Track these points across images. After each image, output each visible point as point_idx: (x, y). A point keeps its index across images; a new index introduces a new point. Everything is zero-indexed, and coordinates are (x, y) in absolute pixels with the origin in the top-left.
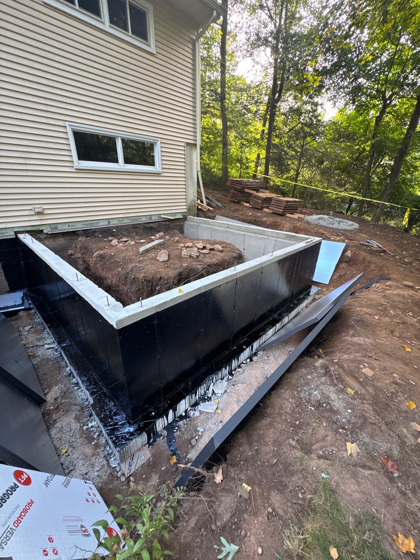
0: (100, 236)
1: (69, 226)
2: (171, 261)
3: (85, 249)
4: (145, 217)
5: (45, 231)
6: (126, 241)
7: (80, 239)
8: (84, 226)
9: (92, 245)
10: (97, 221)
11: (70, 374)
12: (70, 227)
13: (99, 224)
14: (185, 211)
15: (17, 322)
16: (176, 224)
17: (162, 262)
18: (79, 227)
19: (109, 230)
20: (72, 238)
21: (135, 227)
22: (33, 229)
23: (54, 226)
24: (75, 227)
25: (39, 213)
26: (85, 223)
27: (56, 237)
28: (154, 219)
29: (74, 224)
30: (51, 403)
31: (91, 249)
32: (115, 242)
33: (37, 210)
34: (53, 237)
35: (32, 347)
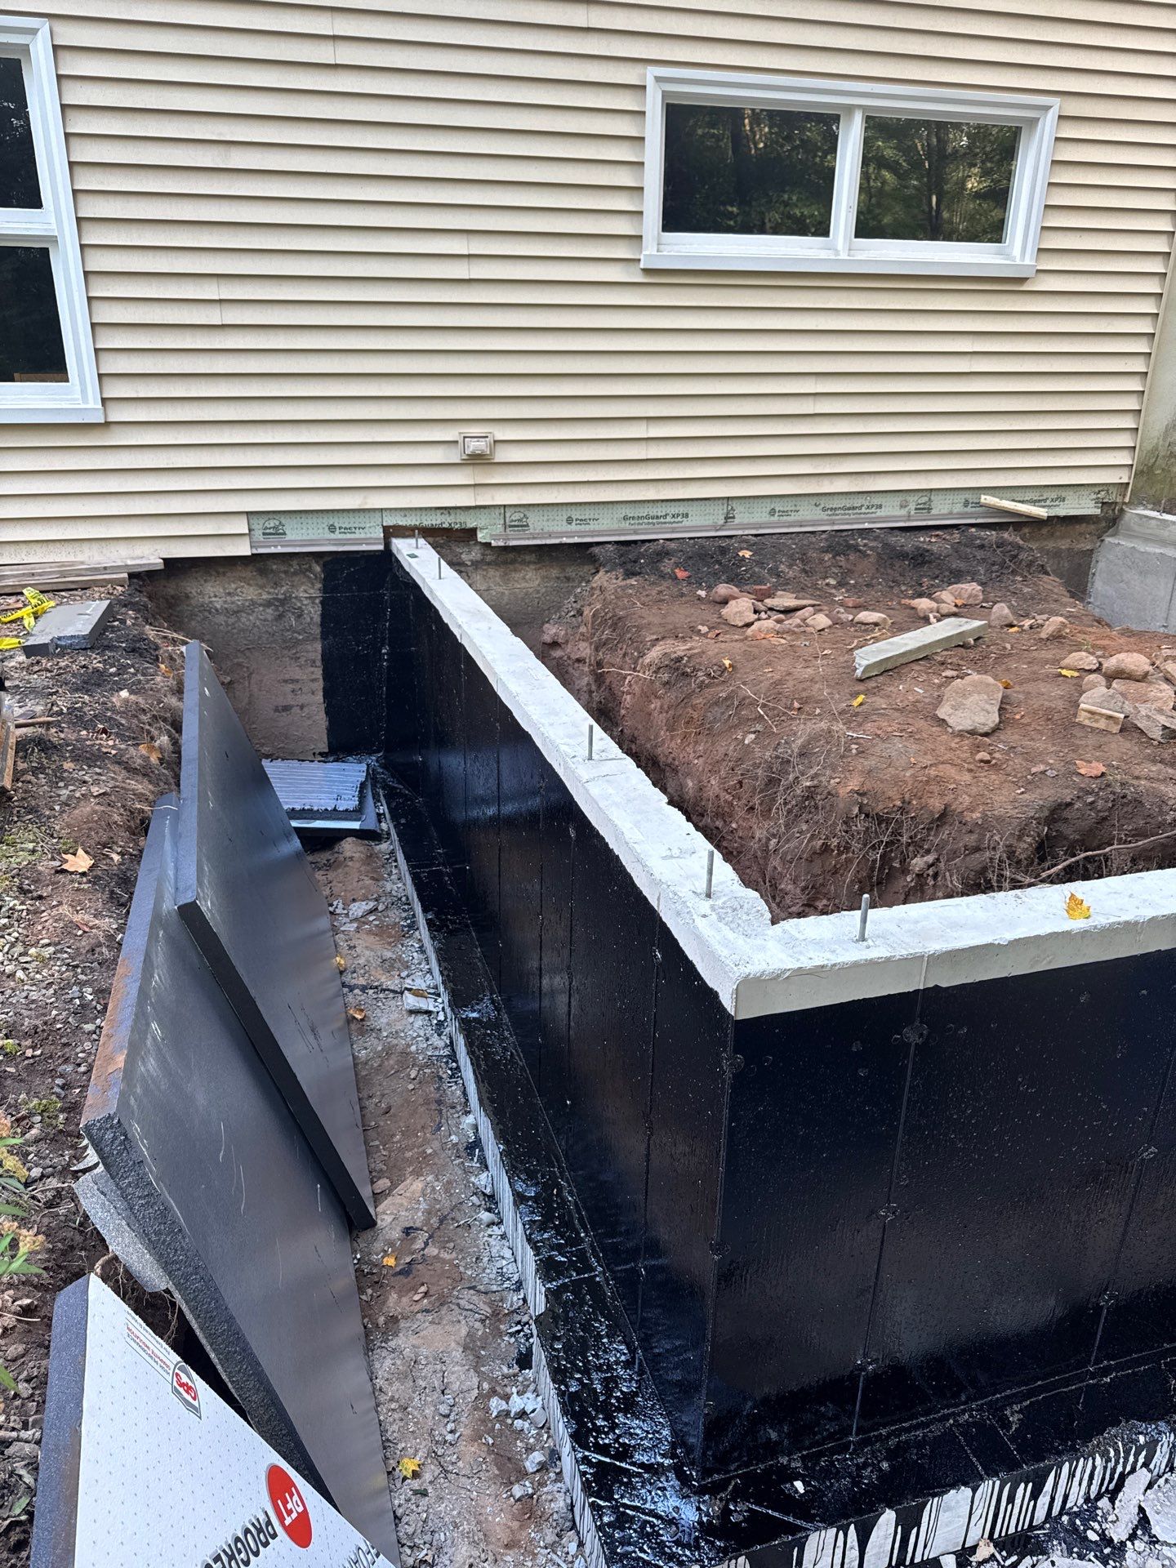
0: (680, 574)
1: (569, 521)
2: (1010, 736)
3: (614, 627)
4: (897, 500)
5: (481, 536)
6: (788, 611)
7: (601, 578)
8: (625, 525)
9: (645, 612)
10: (681, 509)
11: (474, 1146)
12: (573, 527)
13: (686, 523)
14: (1124, 477)
15: (331, 875)
16: (1050, 545)
17: (960, 734)
18: (605, 529)
19: (723, 551)
20: (571, 571)
21: (841, 544)
22: (444, 521)
23: (517, 516)
24: (593, 526)
25: (477, 460)
26: (630, 512)
27: (513, 562)
28: (944, 511)
29: (588, 513)
30: (391, 1244)
31: (639, 628)
32: (741, 607)
33: (474, 446)
34: (505, 563)
35: (364, 989)
